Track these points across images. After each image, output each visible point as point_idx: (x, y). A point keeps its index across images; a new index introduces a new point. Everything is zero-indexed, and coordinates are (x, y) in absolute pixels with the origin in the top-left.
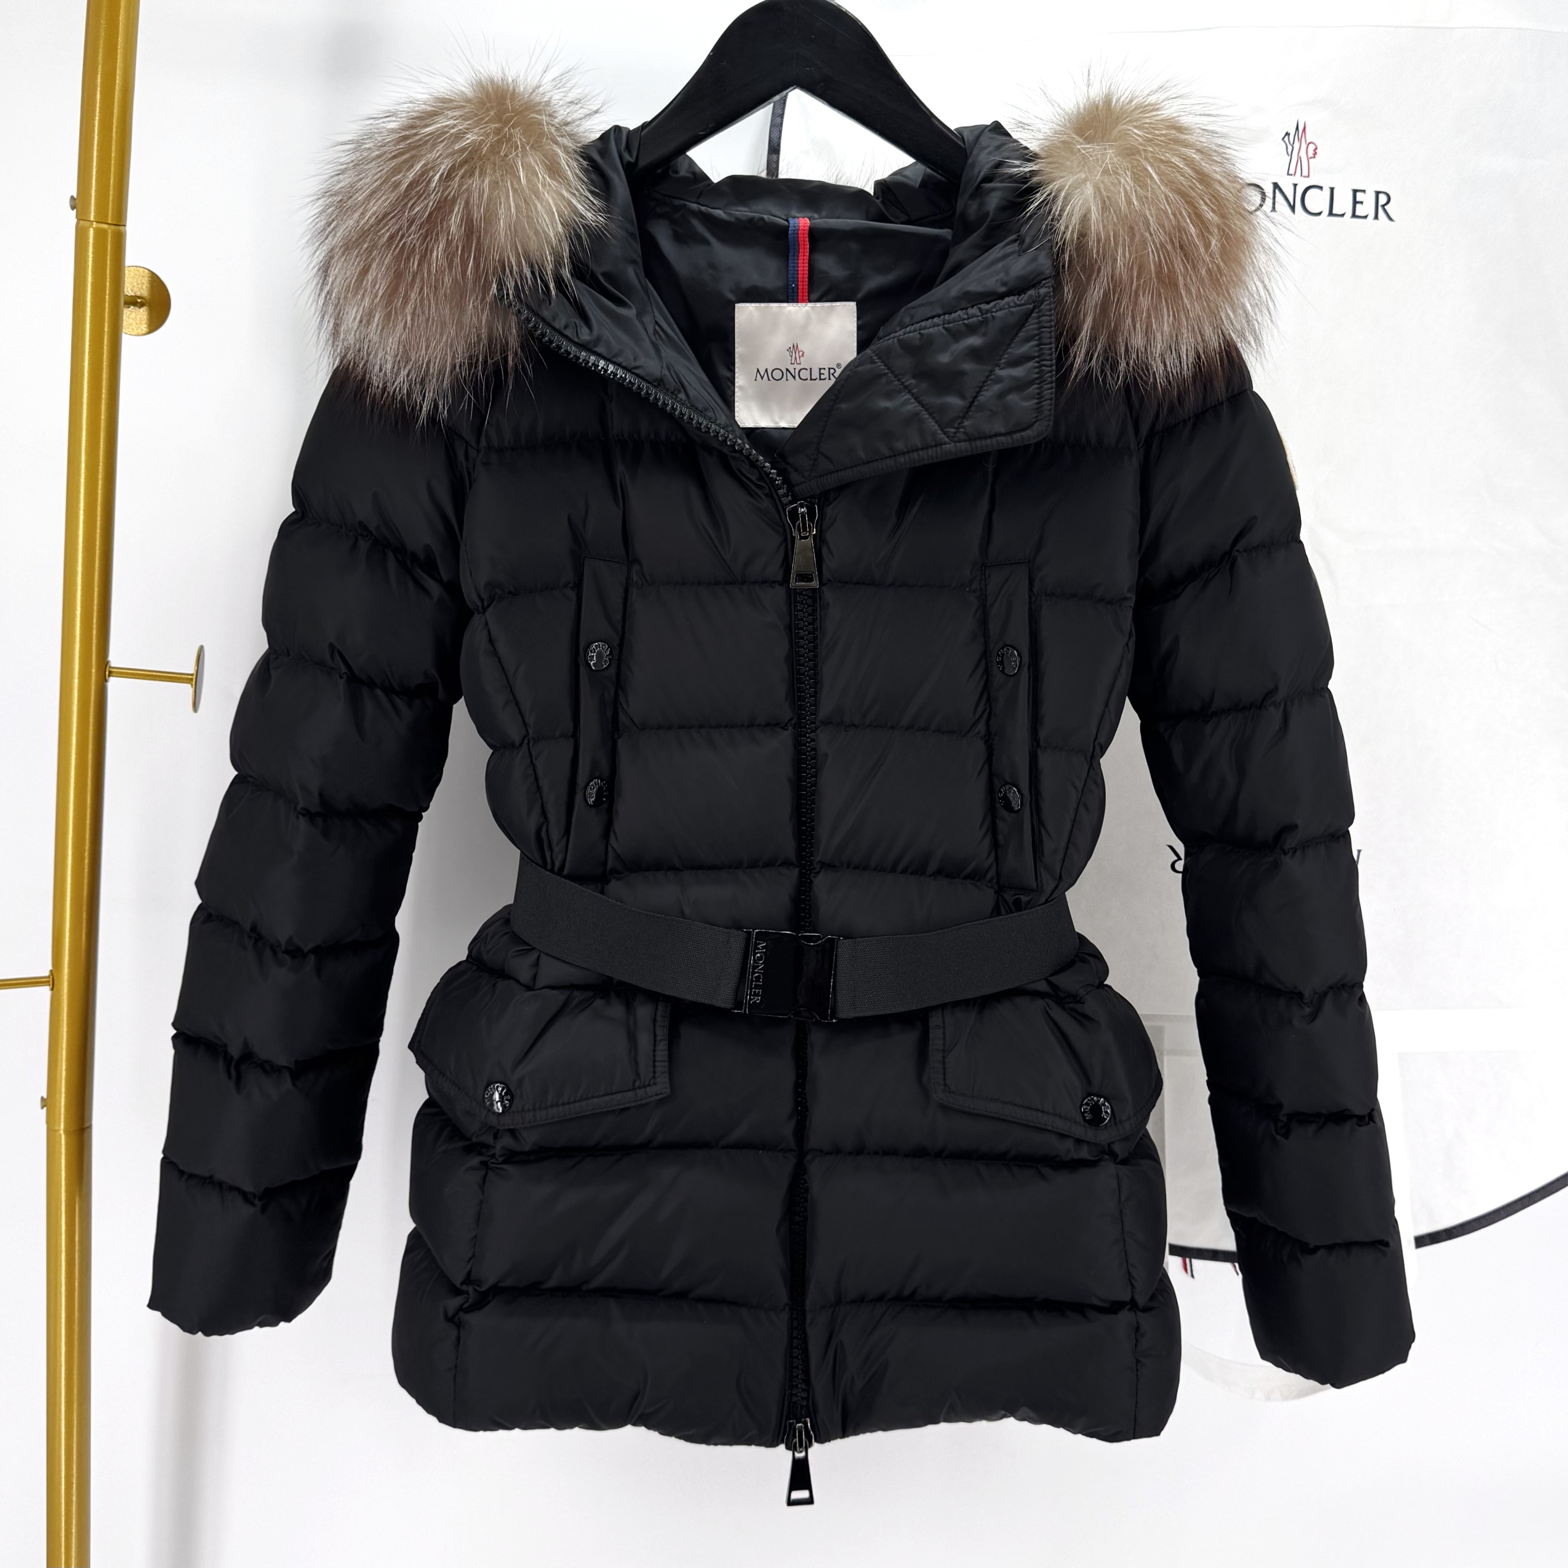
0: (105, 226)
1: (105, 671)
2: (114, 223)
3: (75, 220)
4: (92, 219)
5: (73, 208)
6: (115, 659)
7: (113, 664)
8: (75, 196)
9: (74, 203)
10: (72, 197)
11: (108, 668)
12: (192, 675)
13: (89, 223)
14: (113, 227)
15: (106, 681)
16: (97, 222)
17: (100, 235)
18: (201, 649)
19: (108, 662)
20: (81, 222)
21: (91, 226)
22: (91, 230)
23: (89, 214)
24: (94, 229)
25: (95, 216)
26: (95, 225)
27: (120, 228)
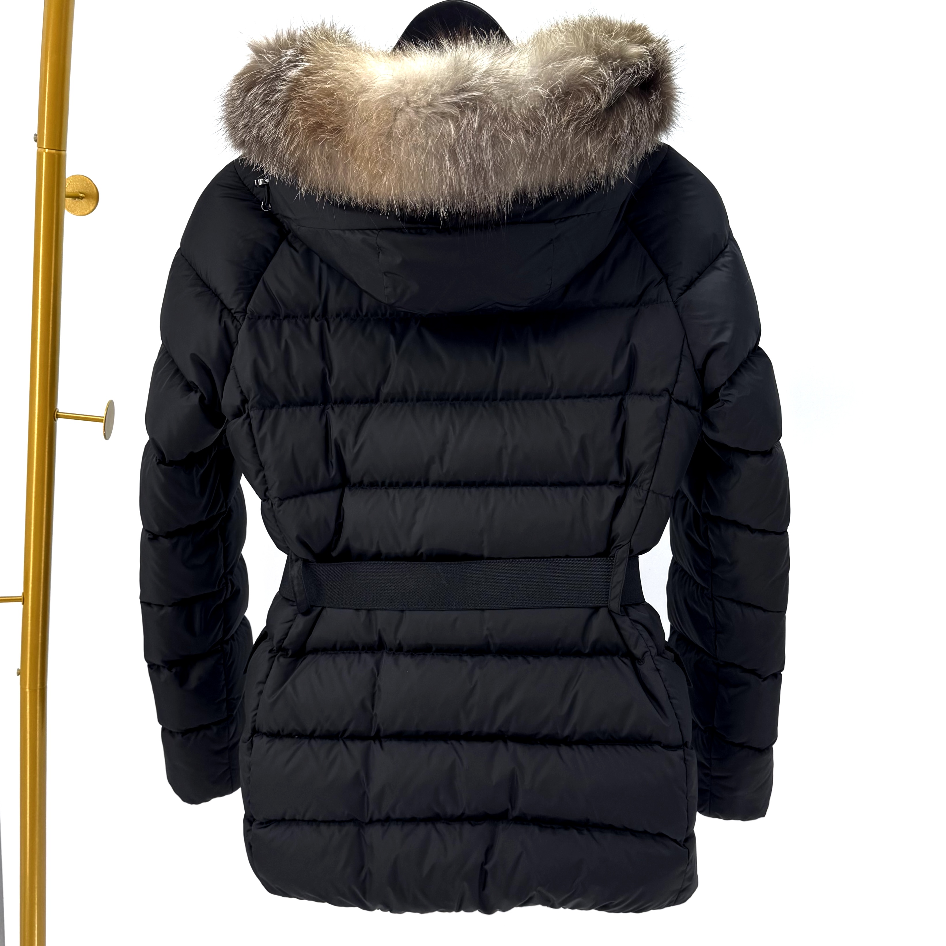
0: (54, 151)
1: (55, 416)
2: (60, 149)
6: (61, 407)
7: (59, 411)
9: (35, 138)
10: (35, 135)
11: (57, 413)
12: (106, 417)
13: (43, 149)
14: (58, 152)
15: (55, 420)
16: (49, 149)
17: (50, 156)
18: (111, 402)
19: (56, 409)
20: (40, 149)
21: (45, 151)
22: (44, 154)
23: (43, 145)
24: (46, 153)
25: (46, 145)
26: (47, 150)
27: (63, 152)
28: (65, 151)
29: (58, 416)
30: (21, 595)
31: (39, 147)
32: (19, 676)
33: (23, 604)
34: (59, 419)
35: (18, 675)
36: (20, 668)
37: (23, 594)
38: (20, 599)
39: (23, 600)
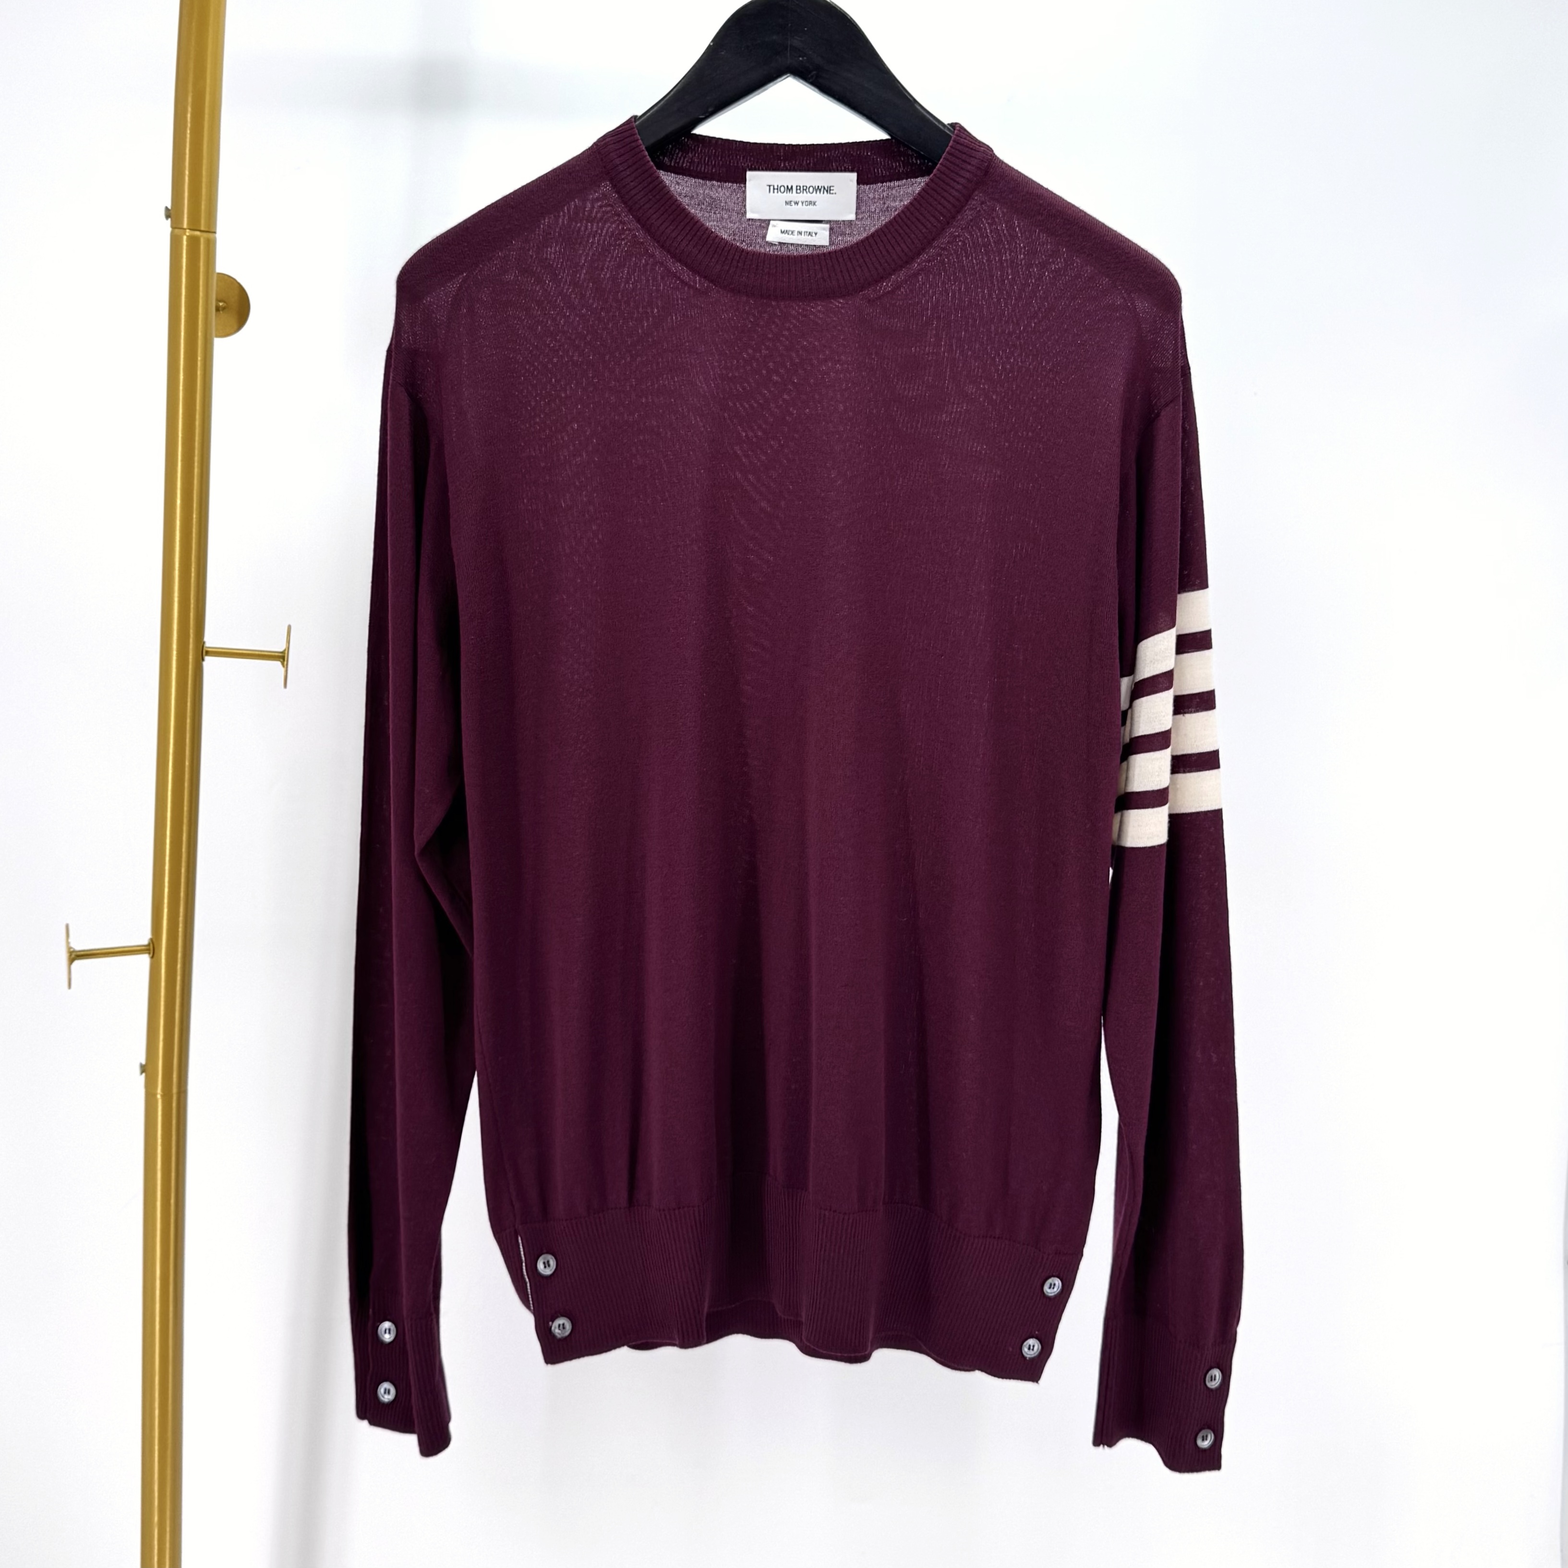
0: (198, 233)
1: (202, 652)
2: (207, 229)
3: (170, 229)
4: (185, 226)
5: (167, 217)
6: (211, 640)
7: (208, 644)
8: (169, 207)
9: (168, 214)
10: (166, 208)
11: (204, 648)
12: (283, 652)
13: (181, 231)
14: (205, 235)
15: (203, 660)
16: (190, 229)
17: (194, 242)
18: (289, 627)
19: (204, 643)
20: (176, 231)
21: (185, 234)
22: (185, 238)
23: (182, 223)
24: (188, 236)
25: (188, 224)
26: (188, 232)
27: (211, 235)
28: (215, 233)
29: (208, 653)
30: (146, 942)
31: (174, 227)
32: (144, 1074)
33: (152, 957)
34: (207, 658)
35: (142, 1073)
36: (144, 1062)
37: (151, 940)
38: (147, 950)
39: (151, 949)
